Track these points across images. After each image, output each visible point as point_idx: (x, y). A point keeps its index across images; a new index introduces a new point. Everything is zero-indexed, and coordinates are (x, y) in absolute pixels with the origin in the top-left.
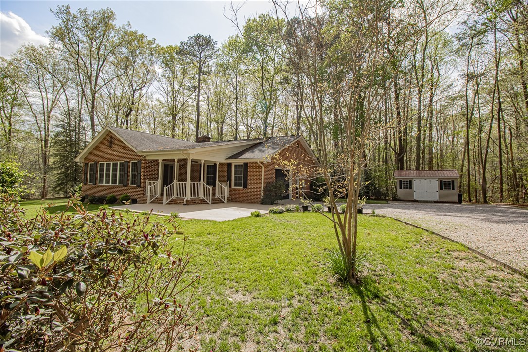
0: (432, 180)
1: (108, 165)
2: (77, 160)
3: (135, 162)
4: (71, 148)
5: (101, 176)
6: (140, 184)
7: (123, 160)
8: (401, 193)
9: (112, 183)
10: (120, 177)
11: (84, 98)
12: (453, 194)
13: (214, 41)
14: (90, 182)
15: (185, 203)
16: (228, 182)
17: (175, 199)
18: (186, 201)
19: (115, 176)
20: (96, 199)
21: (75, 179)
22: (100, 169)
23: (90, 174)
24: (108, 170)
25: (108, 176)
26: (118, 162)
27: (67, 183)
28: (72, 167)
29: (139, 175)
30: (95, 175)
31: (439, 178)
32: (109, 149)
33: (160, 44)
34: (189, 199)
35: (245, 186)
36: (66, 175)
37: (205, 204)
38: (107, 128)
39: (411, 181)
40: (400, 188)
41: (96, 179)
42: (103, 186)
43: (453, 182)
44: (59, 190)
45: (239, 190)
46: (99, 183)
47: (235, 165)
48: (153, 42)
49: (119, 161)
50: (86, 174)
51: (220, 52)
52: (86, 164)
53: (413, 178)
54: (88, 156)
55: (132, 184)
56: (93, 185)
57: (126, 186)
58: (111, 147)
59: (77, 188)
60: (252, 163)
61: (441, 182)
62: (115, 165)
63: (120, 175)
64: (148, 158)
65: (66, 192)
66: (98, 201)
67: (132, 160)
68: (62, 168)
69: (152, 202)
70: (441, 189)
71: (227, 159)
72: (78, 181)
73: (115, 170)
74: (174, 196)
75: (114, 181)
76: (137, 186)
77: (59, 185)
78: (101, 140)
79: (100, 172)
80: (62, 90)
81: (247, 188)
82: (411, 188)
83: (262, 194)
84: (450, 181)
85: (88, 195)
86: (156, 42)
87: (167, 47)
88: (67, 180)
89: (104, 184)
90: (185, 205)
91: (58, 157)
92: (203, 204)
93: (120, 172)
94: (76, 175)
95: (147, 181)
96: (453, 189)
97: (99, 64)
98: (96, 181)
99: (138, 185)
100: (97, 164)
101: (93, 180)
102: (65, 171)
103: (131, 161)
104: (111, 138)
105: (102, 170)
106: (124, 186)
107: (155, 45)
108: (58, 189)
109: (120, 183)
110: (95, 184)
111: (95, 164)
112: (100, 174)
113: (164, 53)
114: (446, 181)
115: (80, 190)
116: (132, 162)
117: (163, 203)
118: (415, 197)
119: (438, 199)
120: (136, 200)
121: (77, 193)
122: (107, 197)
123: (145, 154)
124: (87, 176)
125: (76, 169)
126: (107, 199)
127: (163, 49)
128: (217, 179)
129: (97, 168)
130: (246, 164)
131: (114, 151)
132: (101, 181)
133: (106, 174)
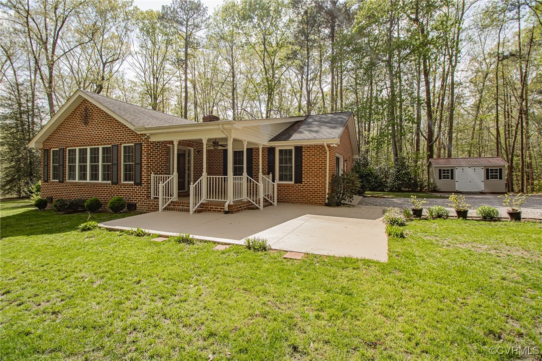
0: (476, 168)
1: (83, 152)
2: (32, 145)
3: (129, 146)
4: (23, 135)
5: (72, 169)
6: (141, 180)
7: (108, 144)
8: (441, 184)
9: (92, 179)
10: (104, 170)
11: (38, 72)
12: (501, 184)
13: (204, 6)
14: (54, 178)
15: (227, 209)
16: (271, 175)
17: (207, 204)
18: (229, 206)
19: (95, 169)
20: (67, 204)
21: (31, 174)
22: (69, 158)
23: (54, 167)
24: (83, 159)
25: (83, 169)
26: (101, 148)
27: (19, 180)
28: (26, 159)
29: (138, 167)
30: (61, 167)
31: (484, 166)
32: (82, 127)
33: (138, 7)
34: (232, 203)
35: (299, 180)
36: (18, 170)
37: (253, 209)
38: (79, 93)
39: (452, 170)
40: (440, 178)
41: (64, 174)
42: (76, 184)
43: (501, 170)
44: (9, 189)
45: (288, 186)
46: (69, 179)
47: (281, 151)
48: (130, 4)
49: (101, 145)
50: (47, 166)
51: (211, 20)
52: (46, 152)
53: (455, 167)
54: (49, 139)
55: (126, 180)
56: (60, 182)
57: (116, 183)
58: (86, 123)
59: (33, 187)
60: (309, 147)
61: (487, 170)
62: (95, 152)
63: (104, 166)
64: (152, 139)
65: (19, 192)
66: (69, 207)
67: (125, 143)
68: (12, 161)
69: (166, 209)
70: (488, 178)
71: (270, 141)
72: (35, 177)
73: (95, 159)
74: (204, 199)
75: (94, 176)
76: (136, 184)
77: (8, 182)
78: (69, 114)
79: (69, 163)
80: (8, 62)
81: (301, 182)
82: (452, 178)
83: (327, 191)
84: (497, 170)
85: (52, 198)
86: (134, 4)
87: (147, 12)
88: (19, 176)
89: (77, 180)
90: (226, 213)
91: (6, 147)
92: (249, 209)
93: (103, 161)
94: (31, 169)
95: (152, 175)
96: (501, 178)
97: (57, 25)
98: (64, 177)
99: (138, 181)
100: (64, 150)
101: (59, 174)
102: (16, 164)
103: (123, 145)
104: (86, 109)
105: (72, 160)
106: (113, 183)
107: (132, 7)
108: (8, 187)
109: (104, 179)
110: (62, 181)
111: (62, 151)
112: (70, 167)
113: (143, 19)
114: (493, 170)
115: (38, 190)
116: (125, 147)
117: (188, 211)
118: (457, 188)
119: (483, 189)
120: (136, 204)
121: (34, 195)
122: (84, 201)
123: (148, 133)
124: (48, 169)
125: (31, 161)
126: (85, 204)
127: (142, 13)
128: (261, 170)
129: (64, 157)
130: (299, 149)
131: (94, 130)
132: (72, 176)
133: (80, 167)
